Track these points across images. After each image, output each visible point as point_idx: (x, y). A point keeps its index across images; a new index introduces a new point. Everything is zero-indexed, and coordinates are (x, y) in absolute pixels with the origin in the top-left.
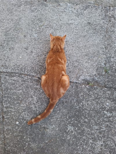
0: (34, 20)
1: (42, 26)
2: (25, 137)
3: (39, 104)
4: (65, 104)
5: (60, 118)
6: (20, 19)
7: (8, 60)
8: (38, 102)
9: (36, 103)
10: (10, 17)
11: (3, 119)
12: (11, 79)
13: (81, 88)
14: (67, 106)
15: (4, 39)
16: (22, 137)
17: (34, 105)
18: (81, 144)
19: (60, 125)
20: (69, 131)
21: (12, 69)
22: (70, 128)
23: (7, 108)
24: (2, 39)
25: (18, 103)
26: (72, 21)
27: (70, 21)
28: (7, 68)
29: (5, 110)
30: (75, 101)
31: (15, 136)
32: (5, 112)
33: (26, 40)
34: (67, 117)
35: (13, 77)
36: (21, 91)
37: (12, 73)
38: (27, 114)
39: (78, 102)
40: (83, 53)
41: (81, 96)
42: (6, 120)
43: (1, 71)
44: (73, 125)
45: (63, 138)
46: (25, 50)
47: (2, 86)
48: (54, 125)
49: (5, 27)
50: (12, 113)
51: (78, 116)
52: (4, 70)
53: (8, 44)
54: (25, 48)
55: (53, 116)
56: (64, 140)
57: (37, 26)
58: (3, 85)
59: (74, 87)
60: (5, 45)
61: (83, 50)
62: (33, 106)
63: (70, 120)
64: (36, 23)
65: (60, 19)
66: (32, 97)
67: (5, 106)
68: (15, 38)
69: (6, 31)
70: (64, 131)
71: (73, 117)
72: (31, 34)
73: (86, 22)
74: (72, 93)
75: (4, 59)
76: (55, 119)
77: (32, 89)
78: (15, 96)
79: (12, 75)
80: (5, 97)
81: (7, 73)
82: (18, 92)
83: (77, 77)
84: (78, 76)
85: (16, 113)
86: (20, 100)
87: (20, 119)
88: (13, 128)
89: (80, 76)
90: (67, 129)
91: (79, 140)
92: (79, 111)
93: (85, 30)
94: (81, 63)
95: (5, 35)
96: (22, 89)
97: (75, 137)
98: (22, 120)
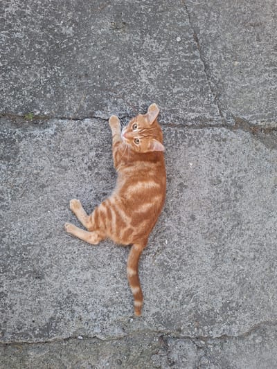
0: (180, 268)
1: (158, 251)
2: (150, 10)
3: (134, 69)
4: (82, 73)
5: (90, 47)
6: (216, 266)
7: (217, 155)
8: (137, 73)
9: (140, 71)
10: (241, 267)
11: (197, 38)
12: (199, 112)
13: (50, 109)
14: (78, 68)
15: (238, 204)
16: (155, 9)
17: (143, 66)
18: (45, 6)
19: (89, 35)
20: (71, 25)
21: (202, 136)
22: (69, 31)
23: (195, 57)
24: (243, 204)
25: (176, 67)
26: (85, 278)
27: (89, 275)
28: (213, 136)
29: (197, 53)
30: (63, 81)
31: (167, 10)
32: (195, 49)
33: (189, 209)
34: (75, 49)
35: (196, 118)
36: (175, 91)
37: (201, 127)
38: (154, 49)
39: (54, 79)
40: (51, 192)
41: (49, 91)
42: (190, 36)
43: (223, 128)
44: (63, 36)
45: (80, 13)
46: (185, 184)
47: (213, 98)
48: (100, 33)
49: (245, 237)
50: (181, 48)
51: (55, 52)
52: (218, 131)
53: (227, 192)
54: (186, 187)
55: (103, 49)
56: (77, 11)
57: (169, 250)
58: (213, 100)
59: (67, 109)
60: (233, 190)
61: (53, 199)
62: (146, 64)
63: (70, 44)
64: (175, 257)
65: (115, 280)
66: (150, 80)
67: (199, 60)
68: (213, 209)
69: (239, 227)
70: (79, 26)
71: (64, 50)
72: (179, 227)
73: (48, 279)
74: (69, 96)
75: (225, 156)
76: (99, 43)
77: (154, 96)
78: (184, 80)
79: (199, 123)
80: (203, 76)
81: (211, 126)
82: (179, 89)
83: (62, 131)
84: (58, 134)
85: (175, 49)
86: (174, 73)
87: (164, 39)
88: (175, 24)
89: (56, 134)
90: (74, 29)
91: (50, 12)
92: (52, 61)
93: (50, 256)
94: (55, 166)
95: (239, 216)
96: (172, 94)
97: (58, 16)
98: (160, 38)
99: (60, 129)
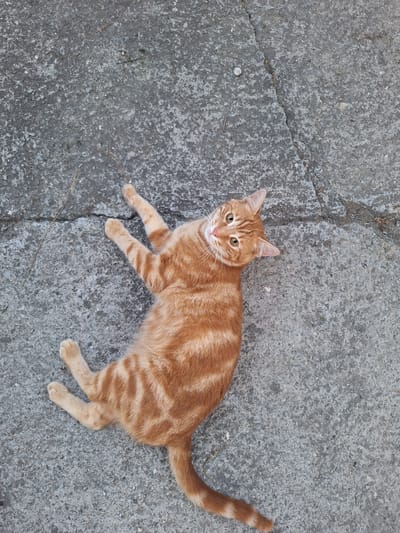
0: (255, 484)
1: (213, 453)
2: (186, 25)
3: (161, 128)
4: (71, 140)
5: (84, 94)
6: (320, 478)
7: (314, 272)
8: (167, 135)
9: (172, 130)
10: (369, 479)
11: (270, 66)
12: (279, 196)
13: (17, 205)
14: (64, 133)
15: (358, 361)
16: (195, 23)
17: (177, 122)
18: (9, 32)
19: (82, 76)
20: (52, 61)
21: (286, 238)
22: (50, 71)
23: (267, 100)
24: (368, 359)
25: (234, 120)
26: (81, 503)
27: (89, 499)
28: (306, 237)
29: (271, 92)
30: (39, 156)
31: (217, 22)
32: (267, 85)
33: (267, 372)
34: (59, 100)
35: (274, 206)
36: (234, 161)
37: (284, 222)
38: (194, 91)
39: (26, 153)
40: (20, 349)
41: (16, 175)
42: (258, 65)
43: (324, 223)
44: (39, 80)
45: (66, 39)
46: (258, 326)
47: (304, 169)
48: (101, 71)
49: (374, 422)
50: (243, 86)
51: (25, 109)
52: (315, 228)
53: (336, 338)
54: (260, 331)
55: (107, 97)
56: (62, 36)
57: (232, 450)
58: (303, 174)
59: (47, 202)
60: (348, 335)
61: (23, 362)
62: (181, 118)
63: (51, 93)
64: (244, 463)
65: (136, 507)
66: (190, 144)
67: (275, 104)
68: (312, 371)
69: (363, 401)
70: (67, 61)
71: (41, 105)
72: (250, 406)
73: (17, 506)
74: (50, 180)
75: (329, 272)
76: (99, 88)
77: (198, 173)
78: (251, 142)
79: (280, 215)
80: (283, 133)
81: (301, 219)
82: (242, 158)
83: (38, 241)
84: (32, 246)
85: (233, 89)
86: (231, 130)
87: (212, 73)
88: (230, 45)
89: (27, 247)
90: (56, 67)
91: (17, 42)
92: (21, 124)
93: (20, 463)
94: (26, 303)
95: (361, 383)
96: (230, 167)
97: (30, 48)
98: (205, 72)
99: (35, 239)
